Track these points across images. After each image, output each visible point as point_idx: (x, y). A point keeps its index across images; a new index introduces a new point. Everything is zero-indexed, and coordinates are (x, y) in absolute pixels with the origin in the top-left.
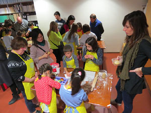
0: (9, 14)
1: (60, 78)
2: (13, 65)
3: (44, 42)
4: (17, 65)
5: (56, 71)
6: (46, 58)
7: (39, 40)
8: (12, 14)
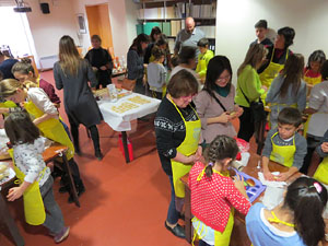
0: (163, 21)
1: (248, 177)
2: (163, 125)
3: (227, 89)
4: (170, 127)
5: (239, 159)
6: (224, 124)
7: (221, 82)
8: (169, 21)
